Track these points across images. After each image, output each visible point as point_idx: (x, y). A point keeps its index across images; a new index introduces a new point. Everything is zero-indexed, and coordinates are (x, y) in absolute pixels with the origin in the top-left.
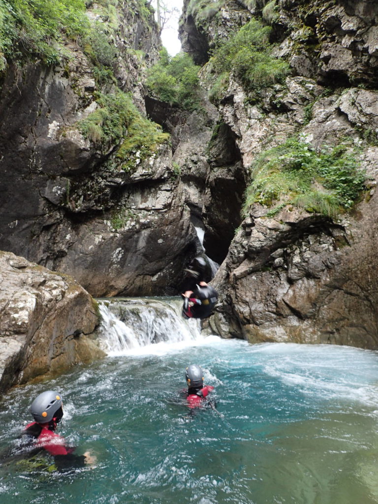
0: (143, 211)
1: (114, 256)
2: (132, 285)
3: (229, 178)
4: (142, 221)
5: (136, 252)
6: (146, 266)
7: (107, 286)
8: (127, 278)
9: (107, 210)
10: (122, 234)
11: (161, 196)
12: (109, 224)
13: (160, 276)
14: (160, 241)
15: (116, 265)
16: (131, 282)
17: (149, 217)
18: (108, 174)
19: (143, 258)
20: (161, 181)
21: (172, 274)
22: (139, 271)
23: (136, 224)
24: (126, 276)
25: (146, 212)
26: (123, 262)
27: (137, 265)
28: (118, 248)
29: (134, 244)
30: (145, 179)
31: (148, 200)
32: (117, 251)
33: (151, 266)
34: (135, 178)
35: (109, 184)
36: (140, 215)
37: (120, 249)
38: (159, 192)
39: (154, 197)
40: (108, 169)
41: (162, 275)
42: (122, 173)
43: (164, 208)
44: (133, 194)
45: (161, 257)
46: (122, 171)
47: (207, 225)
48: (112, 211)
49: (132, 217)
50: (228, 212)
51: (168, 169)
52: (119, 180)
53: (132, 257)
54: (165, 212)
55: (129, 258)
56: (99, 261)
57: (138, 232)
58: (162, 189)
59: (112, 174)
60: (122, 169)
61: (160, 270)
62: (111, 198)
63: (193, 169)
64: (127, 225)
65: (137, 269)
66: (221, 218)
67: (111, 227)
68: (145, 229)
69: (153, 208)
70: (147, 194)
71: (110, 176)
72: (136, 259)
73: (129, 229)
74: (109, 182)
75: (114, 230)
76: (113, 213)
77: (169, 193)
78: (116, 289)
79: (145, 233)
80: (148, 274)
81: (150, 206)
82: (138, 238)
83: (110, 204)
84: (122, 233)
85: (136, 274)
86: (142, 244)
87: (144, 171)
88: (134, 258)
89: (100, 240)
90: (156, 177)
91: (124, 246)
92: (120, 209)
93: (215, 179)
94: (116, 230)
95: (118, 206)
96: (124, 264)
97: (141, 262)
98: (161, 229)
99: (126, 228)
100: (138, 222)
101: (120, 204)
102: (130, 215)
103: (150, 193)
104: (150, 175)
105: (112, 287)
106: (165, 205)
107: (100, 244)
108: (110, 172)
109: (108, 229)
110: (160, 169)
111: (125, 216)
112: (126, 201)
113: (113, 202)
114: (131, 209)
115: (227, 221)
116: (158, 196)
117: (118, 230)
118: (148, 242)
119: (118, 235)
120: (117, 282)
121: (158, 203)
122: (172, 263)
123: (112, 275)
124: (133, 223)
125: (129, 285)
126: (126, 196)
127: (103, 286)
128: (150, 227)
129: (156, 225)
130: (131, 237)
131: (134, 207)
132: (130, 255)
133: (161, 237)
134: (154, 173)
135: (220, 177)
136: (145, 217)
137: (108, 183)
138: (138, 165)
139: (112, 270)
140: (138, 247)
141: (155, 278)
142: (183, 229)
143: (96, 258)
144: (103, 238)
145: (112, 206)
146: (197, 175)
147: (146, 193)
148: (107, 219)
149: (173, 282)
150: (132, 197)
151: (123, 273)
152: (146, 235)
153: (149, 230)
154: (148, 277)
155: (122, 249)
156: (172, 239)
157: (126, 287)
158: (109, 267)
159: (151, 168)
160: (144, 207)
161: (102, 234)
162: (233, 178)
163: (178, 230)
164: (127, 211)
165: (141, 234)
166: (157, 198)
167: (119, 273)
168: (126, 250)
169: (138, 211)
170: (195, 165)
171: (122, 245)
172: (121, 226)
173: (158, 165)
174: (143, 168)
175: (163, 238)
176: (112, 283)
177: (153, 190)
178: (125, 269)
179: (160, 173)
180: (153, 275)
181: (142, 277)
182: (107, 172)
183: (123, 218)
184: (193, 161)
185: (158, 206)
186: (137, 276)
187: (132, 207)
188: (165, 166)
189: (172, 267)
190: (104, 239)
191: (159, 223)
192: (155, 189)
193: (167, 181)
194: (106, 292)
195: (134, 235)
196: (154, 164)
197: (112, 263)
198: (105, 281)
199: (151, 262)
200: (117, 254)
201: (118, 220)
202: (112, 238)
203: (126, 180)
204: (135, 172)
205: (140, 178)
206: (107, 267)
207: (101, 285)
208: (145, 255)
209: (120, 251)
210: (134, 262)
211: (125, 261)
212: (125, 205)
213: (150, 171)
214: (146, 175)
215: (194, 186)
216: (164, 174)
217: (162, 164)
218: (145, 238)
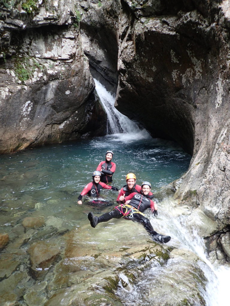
0: (49, 61)
1: (24, 110)
2: (42, 135)
3: (166, 31)
4: (50, 72)
5: (44, 104)
6: (54, 116)
7: (19, 140)
8: (37, 130)
9: (8, 57)
10: (30, 87)
11: (66, 45)
12: (13, 74)
13: (66, 124)
14: (68, 92)
15: (26, 119)
16: (41, 132)
17: (56, 67)
18: (5, 13)
19: (51, 109)
20: (65, 27)
21: (76, 121)
22: (48, 121)
23: (43, 75)
24: (36, 127)
25: (52, 62)
26: (32, 115)
27: (46, 116)
28: (27, 101)
29: (43, 96)
30: (50, 23)
31: (53, 49)
32: (27, 104)
33: (59, 116)
34: (39, 21)
35: (8, 26)
36: (46, 65)
37: (29, 102)
38: (64, 40)
39: (59, 46)
40: (4, 7)
41: (68, 123)
42: (23, 14)
43: (70, 58)
44: (35, 40)
45: (68, 108)
46: (23, 11)
47: (125, 82)
48: (13, 59)
49: (38, 68)
50: (154, 71)
51: (71, 14)
52: (21, 23)
53: (41, 109)
54: (71, 62)
55: (38, 110)
56: (9, 116)
57: (46, 83)
58: (67, 37)
59: (11, 14)
60: (23, 8)
61: (67, 119)
62: (12, 44)
63: (84, 16)
64: (35, 77)
65: (46, 119)
66: (144, 76)
67: (16, 78)
68: (53, 80)
69: (59, 58)
70: (51, 42)
71: (8, 17)
72: (45, 111)
73: (37, 81)
74: (8, 24)
75: (20, 82)
76: (16, 61)
77: (73, 42)
78: (28, 140)
79: (53, 85)
80: (56, 124)
81: (56, 56)
82: (47, 90)
83: (11, 51)
84: (30, 85)
85: (45, 124)
86: (50, 95)
87: (48, 14)
88: (43, 109)
89: (7, 94)
90: (61, 22)
91: (33, 98)
92: (23, 57)
93: (145, 32)
94: (23, 82)
95: (20, 53)
96: (34, 116)
97: (50, 113)
98: (69, 81)
99: (34, 80)
100: (45, 73)
101: (21, 51)
102: (35, 65)
103: (54, 41)
104: (55, 20)
105: (24, 140)
106: (71, 55)
107: (8, 98)
108: (8, 11)
109: (14, 80)
110: (64, 13)
111: (30, 66)
112: (28, 48)
113: (13, 49)
114: (35, 57)
115: (151, 80)
116: (63, 44)
117: (25, 82)
118: (56, 94)
119: (26, 87)
120: (28, 134)
121: (64, 52)
122: (77, 112)
123: (22, 129)
124: (40, 75)
125: (40, 135)
126: (28, 42)
127: (15, 140)
128: (58, 79)
129: (63, 77)
130: (39, 89)
131: (39, 56)
132: (38, 107)
133: (68, 89)
134: (59, 17)
135: (154, 30)
136: (52, 67)
137: (6, 25)
138: (40, 6)
139: (23, 123)
140: (46, 99)
141: (62, 126)
142: (86, 80)
143: (5, 114)
144: (10, 91)
145: (13, 54)
146: (89, 23)
147: (49, 40)
148: (10, 68)
149: (77, 128)
150: (34, 44)
151: (33, 125)
152: (54, 87)
153: (57, 81)
154: (56, 126)
155: (31, 102)
156: (78, 90)
157: (37, 137)
158: (20, 121)
159: (56, 11)
160: (49, 56)
161: (8, 87)
162: (172, 33)
163: (82, 81)
164: (31, 60)
165: (49, 86)
166: (62, 47)
167: (29, 125)
168: (35, 102)
169: (44, 61)
170: (85, 12)
171: (31, 98)
172: (28, 77)
173: (62, 8)
174: (47, 10)
175: (71, 90)
176: (24, 136)
177: (56, 37)
178: (34, 120)
179: (65, 18)
180: (60, 124)
181: (50, 126)
182: (4, 11)
183: (29, 68)
184: (83, 7)
185: (65, 56)
186: (46, 126)
187: (37, 56)
188: (69, 10)
189: (77, 115)
190: (11, 93)
191: (66, 75)
192: (59, 36)
193: (70, 27)
194: (19, 145)
195: (42, 87)
196: (59, 6)
197: (23, 117)
198: (17, 135)
199: (58, 112)
200: (26, 107)
201: (23, 70)
202: (20, 91)
203: (28, 24)
204: (38, 14)
205: (44, 22)
206: (18, 121)
207: (13, 139)
208: (53, 106)
209: (29, 104)
210: (43, 113)
211: (34, 113)
212: (28, 53)
213: (55, 14)
214: (50, 19)
215: (84, 34)
216: (68, 20)
217: (66, 7)
218: (53, 90)
